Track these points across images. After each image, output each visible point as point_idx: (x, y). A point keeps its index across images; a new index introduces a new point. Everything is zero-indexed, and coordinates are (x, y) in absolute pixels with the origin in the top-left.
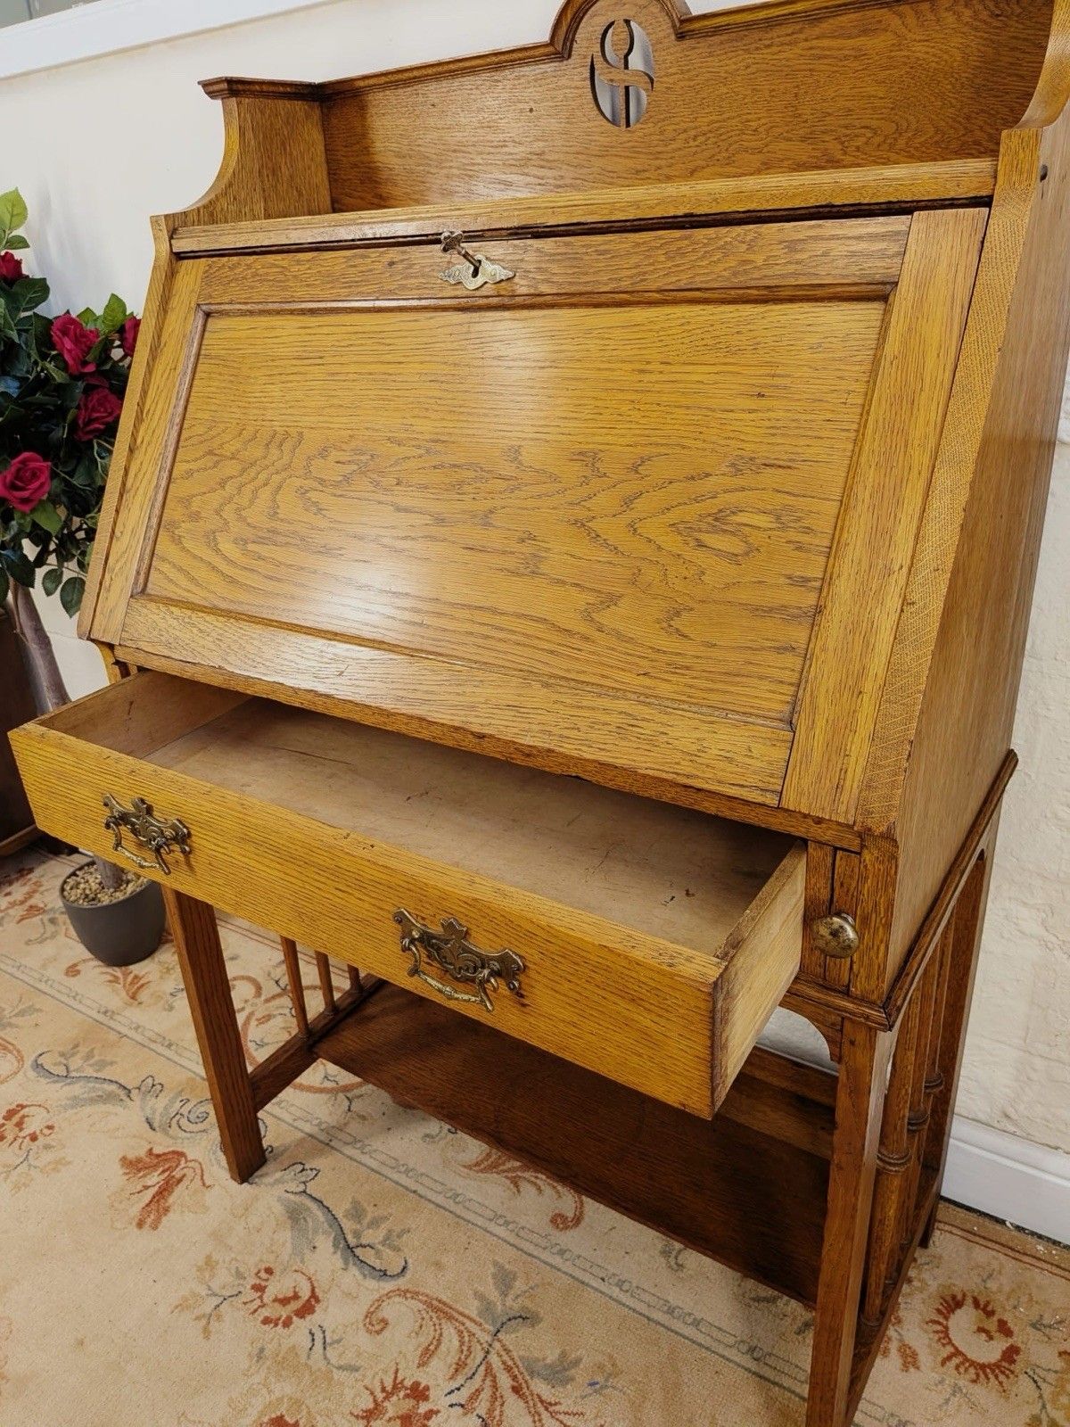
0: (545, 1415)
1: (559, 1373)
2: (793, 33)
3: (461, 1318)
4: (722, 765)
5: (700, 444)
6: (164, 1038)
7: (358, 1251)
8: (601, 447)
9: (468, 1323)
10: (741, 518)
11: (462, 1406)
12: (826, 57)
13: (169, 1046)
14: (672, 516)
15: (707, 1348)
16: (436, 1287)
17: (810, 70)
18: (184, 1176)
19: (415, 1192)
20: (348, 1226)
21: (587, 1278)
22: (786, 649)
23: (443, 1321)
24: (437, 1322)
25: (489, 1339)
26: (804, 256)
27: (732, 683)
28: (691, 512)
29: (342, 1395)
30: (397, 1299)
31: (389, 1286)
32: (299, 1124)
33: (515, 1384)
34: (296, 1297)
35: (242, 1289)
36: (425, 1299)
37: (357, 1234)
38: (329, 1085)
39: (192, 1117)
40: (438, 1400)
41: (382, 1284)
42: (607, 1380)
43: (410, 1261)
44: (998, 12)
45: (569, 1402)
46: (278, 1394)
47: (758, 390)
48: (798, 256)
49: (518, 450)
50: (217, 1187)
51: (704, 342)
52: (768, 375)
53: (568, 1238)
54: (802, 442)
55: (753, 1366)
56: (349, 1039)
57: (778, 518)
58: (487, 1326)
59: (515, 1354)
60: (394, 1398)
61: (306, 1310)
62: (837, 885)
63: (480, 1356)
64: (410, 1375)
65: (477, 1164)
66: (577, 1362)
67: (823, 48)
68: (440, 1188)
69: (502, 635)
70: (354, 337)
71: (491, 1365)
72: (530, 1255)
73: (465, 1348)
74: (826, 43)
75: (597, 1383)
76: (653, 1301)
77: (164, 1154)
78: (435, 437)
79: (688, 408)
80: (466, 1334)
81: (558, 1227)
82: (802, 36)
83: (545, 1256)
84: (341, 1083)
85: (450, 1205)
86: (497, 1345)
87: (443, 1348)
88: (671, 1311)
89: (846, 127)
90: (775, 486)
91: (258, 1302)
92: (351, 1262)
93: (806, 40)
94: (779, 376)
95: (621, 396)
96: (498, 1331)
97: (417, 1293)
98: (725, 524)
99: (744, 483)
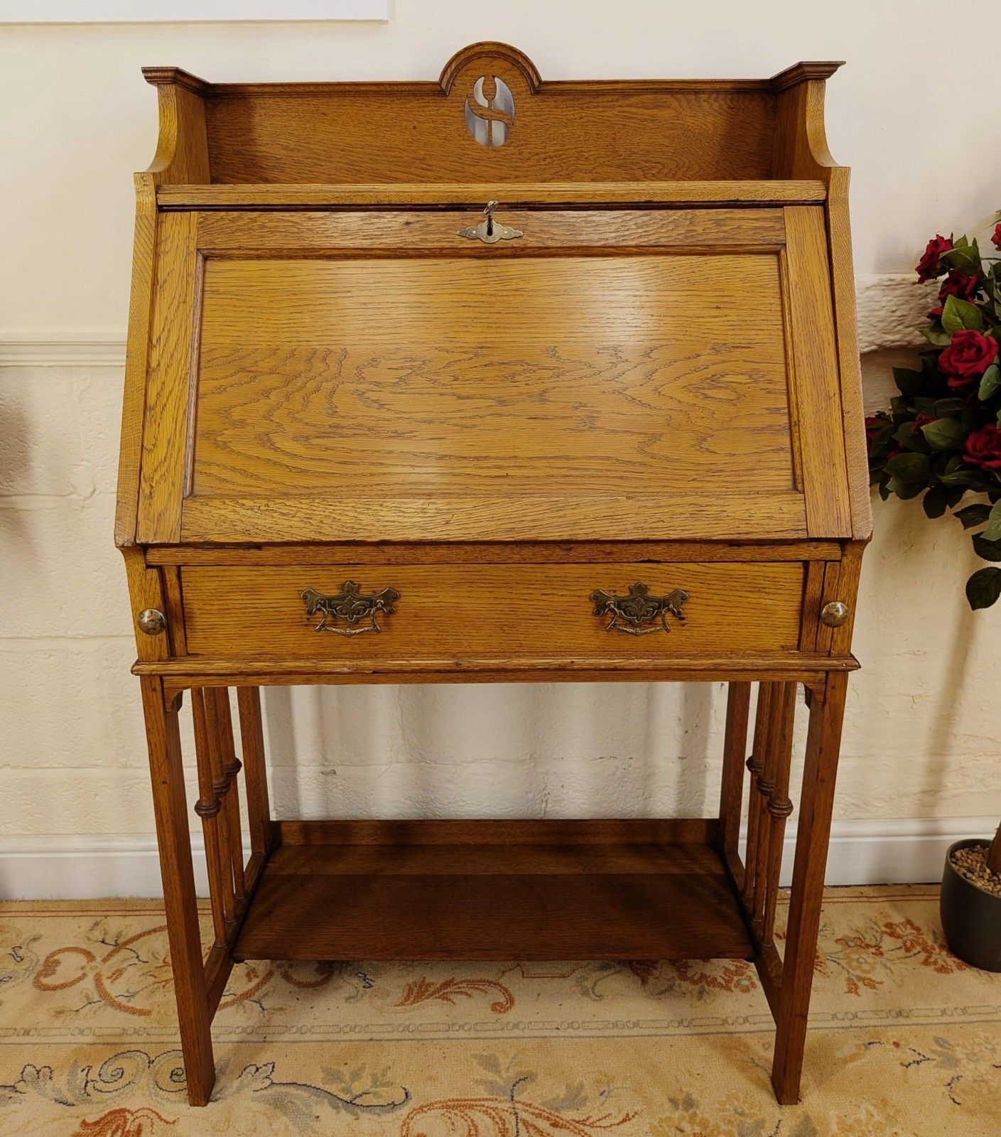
0: (587, 1129)
1: (575, 1097)
2: (612, 101)
3: (479, 1103)
4: (764, 522)
5: (688, 338)
6: (15, 1029)
7: (357, 1101)
8: (619, 343)
9: (486, 1103)
10: (727, 379)
12: (633, 118)
13: (27, 1033)
15: (655, 1035)
16: (440, 1093)
17: (623, 125)
18: (140, 1126)
19: (371, 1040)
20: (332, 1088)
21: (546, 1033)
22: (778, 450)
23: (467, 1111)
24: (463, 1114)
25: (509, 1105)
26: (727, 228)
27: (753, 475)
28: (695, 378)
30: (418, 1116)
31: (405, 1111)
33: (552, 1122)
36: (440, 1105)
37: (346, 1091)
39: (104, 1078)
41: (398, 1112)
42: (609, 1087)
43: (407, 1087)
44: (732, 106)
45: (596, 1112)
47: (716, 305)
48: (724, 228)
50: (184, 1119)
51: (672, 278)
52: (720, 296)
53: (511, 1016)
54: (753, 332)
55: (687, 1031)
56: (260, 934)
57: (751, 377)
58: (502, 1098)
59: (536, 1105)
62: (826, 585)
63: (513, 1118)
65: (406, 999)
66: (581, 1086)
67: (631, 113)
68: (389, 1029)
71: (524, 1120)
72: (495, 1038)
73: (498, 1120)
75: (604, 1091)
76: (600, 1025)
77: (102, 1119)
78: (479, 345)
80: (490, 1111)
81: (500, 1012)
82: (618, 104)
83: (506, 1034)
84: (240, 992)
85: (407, 1035)
86: (518, 1106)
87: (481, 1128)
88: (615, 1025)
90: (744, 358)
92: (359, 1112)
93: (621, 106)
94: (727, 296)
96: (512, 1097)
97: (432, 1104)
98: (719, 383)
99: (724, 358)
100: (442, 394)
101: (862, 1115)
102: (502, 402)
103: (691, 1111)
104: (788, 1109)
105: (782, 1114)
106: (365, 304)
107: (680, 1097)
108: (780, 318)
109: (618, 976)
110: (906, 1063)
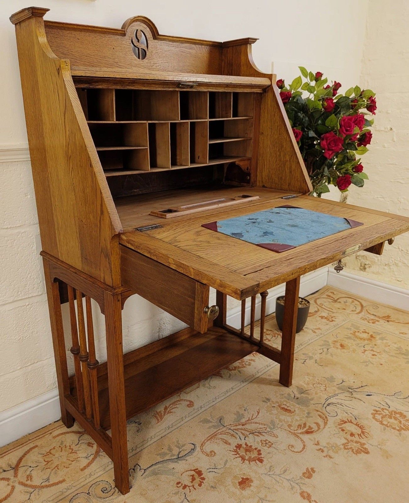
0: (252, 421)
1: (239, 416)
3: (217, 433)
7: (180, 456)
9: (219, 431)
11: (245, 437)
15: (241, 388)
19: (162, 437)
20: (167, 458)
21: (212, 404)
23: (216, 437)
24: (216, 439)
25: (225, 428)
29: (235, 466)
30: (204, 448)
31: (198, 449)
32: (107, 469)
33: (242, 425)
34: (193, 476)
35: (184, 493)
36: (206, 441)
37: (173, 456)
38: (92, 457)
40: (243, 442)
41: (197, 450)
42: (245, 407)
43: (190, 442)
45: (249, 416)
46: (230, 483)
50: (126, 501)
53: (196, 406)
55: (247, 383)
58: (221, 428)
59: (232, 423)
60: (239, 452)
61: (199, 473)
63: (230, 431)
64: (233, 447)
65: (158, 420)
68: (164, 431)
71: (234, 429)
72: (199, 414)
73: (227, 433)
75: (245, 409)
76: (223, 394)
80: (222, 433)
81: (192, 407)
83: (201, 411)
84: (94, 452)
85: (172, 429)
86: (227, 427)
87: (225, 438)
88: (228, 392)
91: (191, 488)
92: (185, 458)
96: (223, 425)
97: (203, 442)
101: (308, 379)
103: (271, 401)
104: (290, 387)
105: (291, 389)
107: (265, 399)
109: (213, 379)
110: (303, 362)
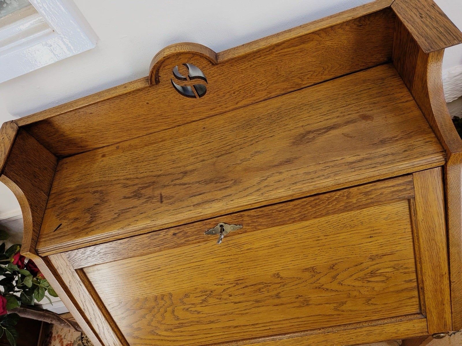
8: (314, 265)
12: (287, 54)
14: (354, 277)
17: (281, 60)
22: (412, 298)
28: (361, 274)
44: (360, 25)
47: (369, 236)
49: (278, 274)
52: (372, 230)
57: (394, 268)
69: (305, 323)
70: (171, 258)
74: (286, 50)
78: (237, 279)
79: (343, 247)
89: (302, 73)
90: (389, 260)
94: (375, 230)
95: (313, 249)
98: (375, 274)
99: (377, 262)
100: (226, 303)
102: (257, 301)
106: (170, 272)
108: (411, 235)
